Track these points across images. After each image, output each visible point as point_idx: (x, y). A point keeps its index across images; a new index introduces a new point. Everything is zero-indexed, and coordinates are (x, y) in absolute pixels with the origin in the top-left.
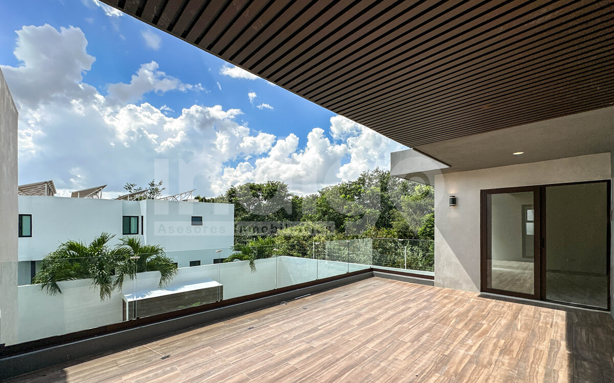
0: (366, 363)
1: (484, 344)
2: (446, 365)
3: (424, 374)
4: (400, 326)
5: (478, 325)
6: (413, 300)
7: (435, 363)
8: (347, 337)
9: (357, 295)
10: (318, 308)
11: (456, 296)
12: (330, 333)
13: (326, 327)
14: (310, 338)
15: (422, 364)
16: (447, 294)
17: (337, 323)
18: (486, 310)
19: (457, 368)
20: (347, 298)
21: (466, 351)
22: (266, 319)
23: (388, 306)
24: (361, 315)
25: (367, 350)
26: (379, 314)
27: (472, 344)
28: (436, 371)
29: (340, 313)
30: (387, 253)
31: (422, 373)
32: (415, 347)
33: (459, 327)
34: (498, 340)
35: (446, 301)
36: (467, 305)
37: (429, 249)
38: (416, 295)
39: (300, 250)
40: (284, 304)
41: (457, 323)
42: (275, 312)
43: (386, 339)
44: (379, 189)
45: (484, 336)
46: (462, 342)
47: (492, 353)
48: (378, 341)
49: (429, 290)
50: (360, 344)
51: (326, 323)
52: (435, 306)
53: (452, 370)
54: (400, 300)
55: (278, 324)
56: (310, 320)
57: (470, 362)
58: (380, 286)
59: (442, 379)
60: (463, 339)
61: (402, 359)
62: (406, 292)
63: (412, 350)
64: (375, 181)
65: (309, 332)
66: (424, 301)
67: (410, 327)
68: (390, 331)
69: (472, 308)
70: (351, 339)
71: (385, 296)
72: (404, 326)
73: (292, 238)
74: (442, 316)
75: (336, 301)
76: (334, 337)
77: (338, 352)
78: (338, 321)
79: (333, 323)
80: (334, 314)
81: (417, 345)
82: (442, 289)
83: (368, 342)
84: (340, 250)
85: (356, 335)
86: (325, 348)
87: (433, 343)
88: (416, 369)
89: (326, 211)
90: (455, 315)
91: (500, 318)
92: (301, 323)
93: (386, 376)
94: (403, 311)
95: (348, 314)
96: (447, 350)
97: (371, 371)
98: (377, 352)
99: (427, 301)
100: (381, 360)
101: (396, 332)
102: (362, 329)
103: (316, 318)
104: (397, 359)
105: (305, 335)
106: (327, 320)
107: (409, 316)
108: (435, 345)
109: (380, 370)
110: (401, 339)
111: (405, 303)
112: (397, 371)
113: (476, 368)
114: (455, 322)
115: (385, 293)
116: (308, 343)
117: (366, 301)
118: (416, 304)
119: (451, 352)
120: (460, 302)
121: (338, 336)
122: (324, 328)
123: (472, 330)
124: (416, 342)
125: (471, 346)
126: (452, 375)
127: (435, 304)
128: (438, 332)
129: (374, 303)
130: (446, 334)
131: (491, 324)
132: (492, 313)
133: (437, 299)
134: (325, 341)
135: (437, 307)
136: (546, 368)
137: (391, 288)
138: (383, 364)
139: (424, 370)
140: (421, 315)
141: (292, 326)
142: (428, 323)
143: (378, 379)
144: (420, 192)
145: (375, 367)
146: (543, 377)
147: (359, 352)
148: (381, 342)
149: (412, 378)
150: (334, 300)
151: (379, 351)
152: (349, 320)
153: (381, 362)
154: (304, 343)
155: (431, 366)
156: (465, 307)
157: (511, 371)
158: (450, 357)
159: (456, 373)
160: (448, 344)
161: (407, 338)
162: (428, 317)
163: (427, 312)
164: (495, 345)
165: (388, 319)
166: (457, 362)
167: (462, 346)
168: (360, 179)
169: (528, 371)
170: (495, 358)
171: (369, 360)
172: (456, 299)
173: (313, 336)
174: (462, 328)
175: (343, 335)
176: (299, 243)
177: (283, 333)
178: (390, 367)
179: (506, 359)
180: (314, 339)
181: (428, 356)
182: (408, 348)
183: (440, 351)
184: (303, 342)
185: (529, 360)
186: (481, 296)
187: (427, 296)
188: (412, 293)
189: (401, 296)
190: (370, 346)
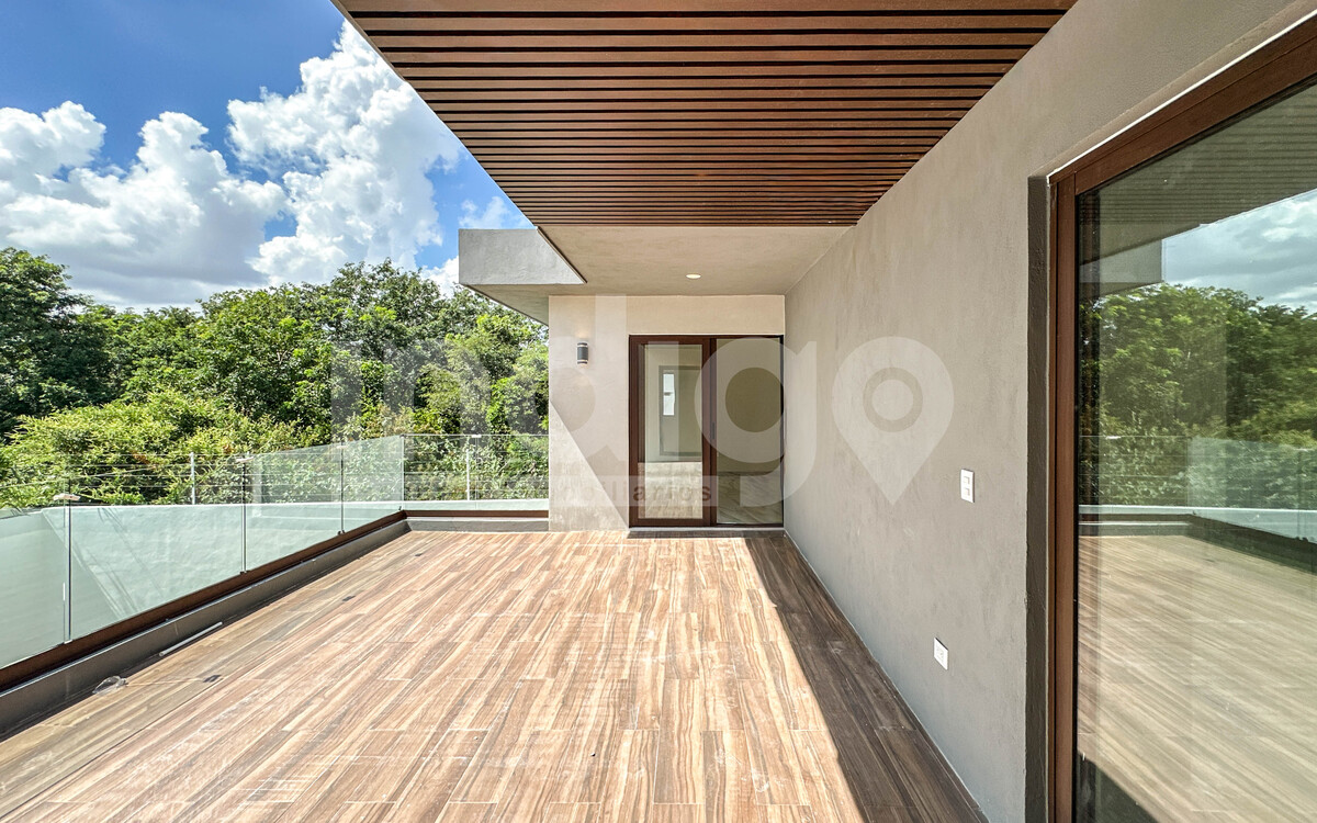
0: (469, 777)
1: (673, 631)
2: (633, 702)
3: (606, 743)
4: (513, 643)
5: (650, 596)
6: (520, 571)
7: (614, 706)
8: (391, 726)
9: (380, 589)
10: (263, 660)
11: (595, 545)
12: (332, 730)
13: (312, 714)
14: (264, 776)
15: (592, 720)
16: (577, 545)
17: (344, 692)
18: (649, 562)
19: (654, 701)
20: (354, 606)
21: (653, 655)
22: (28, 778)
23: (470, 600)
24: (407, 646)
25: (459, 740)
26: (456, 628)
27: (656, 639)
28: (623, 724)
29: (345, 658)
30: (421, 467)
31: (600, 743)
32: (565, 686)
33: (623, 608)
34: (688, 617)
35: (581, 559)
36: (618, 559)
37: (508, 450)
38: (521, 559)
39: (134, 482)
40: (113, 690)
41: (617, 601)
42: (69, 734)
43: (495, 689)
44: (391, 314)
45: (667, 616)
46: (640, 639)
47: (691, 647)
48: (476, 703)
49: (543, 541)
50: (433, 730)
51: (308, 704)
52: (566, 575)
53: (648, 709)
54: (493, 578)
55: (102, 775)
56: (243, 712)
57: (668, 678)
58: (433, 552)
59: (639, 737)
60: (639, 633)
61: (549, 728)
62: (497, 558)
63: (560, 695)
64: (378, 294)
65: (254, 756)
66: (542, 569)
67: (537, 639)
68: (498, 665)
69: (628, 563)
70: (404, 727)
71: (453, 575)
72: (522, 640)
73: (97, 443)
74: (587, 594)
75: (317, 621)
76: (349, 740)
77: (379, 780)
78: (345, 685)
79: (333, 695)
80: (325, 666)
81: (565, 677)
82: (564, 536)
83: (453, 714)
84: (286, 471)
85: (414, 709)
86: (331, 790)
87: (594, 662)
88: (585, 739)
89: (230, 361)
90: (607, 585)
91: (674, 573)
92: (209, 737)
93: (529, 791)
94: (507, 603)
95: (372, 653)
96: (622, 667)
97: (490, 796)
98: (485, 733)
99: (547, 567)
100: (503, 753)
101: (512, 664)
102: (426, 682)
103: (267, 698)
104: (538, 733)
105: (239, 773)
106: (308, 692)
107: (524, 611)
108: (598, 664)
109: (512, 781)
110: (528, 677)
111: (504, 583)
112: (549, 765)
113: (680, 686)
114: (613, 599)
115: (451, 569)
116: (258, 798)
117: (410, 603)
118: (527, 580)
119: (631, 668)
120: (605, 556)
121: (361, 731)
122: (303, 722)
123: (646, 609)
124: (560, 672)
125: (657, 643)
126: (653, 721)
127: (563, 571)
128: (593, 632)
129: (430, 601)
130: (608, 632)
131: (666, 587)
132: (659, 565)
133: (564, 558)
134: (321, 766)
135: (570, 577)
136: (762, 644)
137: (461, 554)
138: (512, 762)
139: (602, 735)
140: (547, 602)
141: (167, 759)
142: (568, 616)
143: (514, 812)
144: (487, 330)
145: (497, 781)
146: (766, 661)
147: (440, 756)
148: (487, 703)
149: (585, 767)
150: (314, 621)
151: (489, 730)
152: (379, 671)
153: (505, 757)
154: (245, 803)
155: (611, 718)
156: (617, 563)
157: (728, 668)
158: (633, 679)
159: (655, 711)
160: (619, 653)
161: (539, 668)
162: (562, 604)
163: (555, 592)
164: (688, 625)
165: (483, 631)
166: (649, 687)
167: (642, 650)
168: (338, 283)
169: (746, 658)
170: (697, 652)
171: (475, 767)
172: (596, 551)
173: (273, 765)
174: (629, 608)
175: (375, 723)
176: (128, 460)
177: (137, 804)
178: (531, 761)
179: (712, 650)
180: (281, 775)
181: (595, 697)
182: (552, 693)
183: (613, 675)
184: (239, 801)
185: (739, 639)
186: (631, 536)
187: (544, 554)
188: (512, 556)
189: (490, 567)
190: (463, 724)
